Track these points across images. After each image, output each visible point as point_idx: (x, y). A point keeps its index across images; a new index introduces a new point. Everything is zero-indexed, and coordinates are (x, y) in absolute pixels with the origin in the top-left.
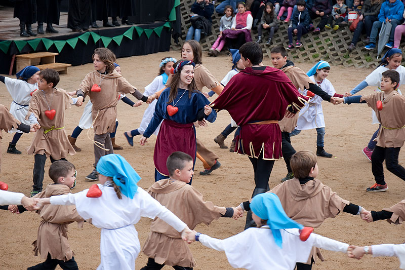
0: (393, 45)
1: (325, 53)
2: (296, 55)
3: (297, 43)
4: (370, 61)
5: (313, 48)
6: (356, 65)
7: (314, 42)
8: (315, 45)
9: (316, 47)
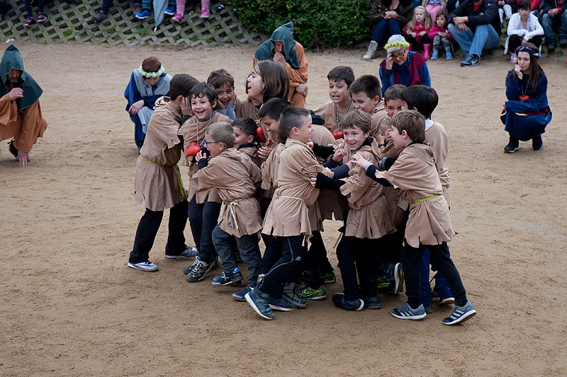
0: (175, 10)
1: (81, 27)
2: (39, 33)
3: (40, 17)
4: (145, 35)
5: (62, 22)
6: (127, 42)
7: (64, 14)
8: (65, 17)
9: (67, 20)
